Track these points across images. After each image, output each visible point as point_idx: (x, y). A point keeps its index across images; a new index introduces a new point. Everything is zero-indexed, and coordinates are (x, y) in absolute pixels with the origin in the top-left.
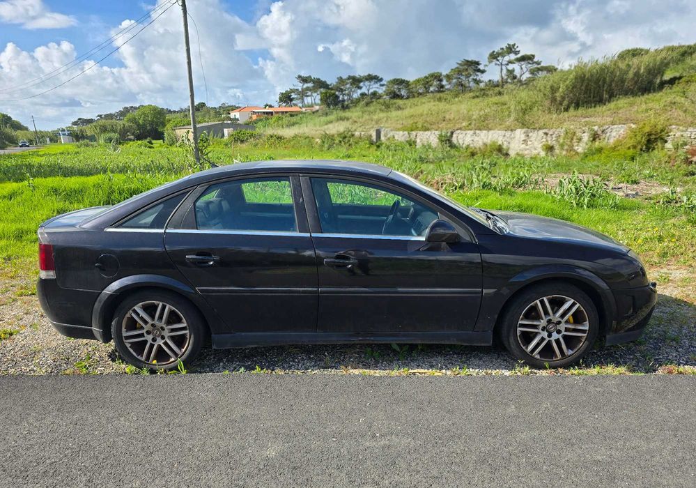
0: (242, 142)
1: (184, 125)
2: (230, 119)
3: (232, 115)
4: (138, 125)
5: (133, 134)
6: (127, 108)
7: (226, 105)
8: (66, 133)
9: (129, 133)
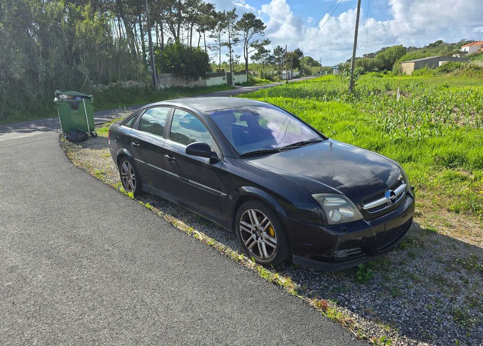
0: (448, 72)
1: (411, 60)
2: (459, 52)
3: (463, 49)
4: (385, 61)
5: (378, 67)
6: (384, 48)
7: (466, 41)
8: (337, 67)
9: (375, 67)
